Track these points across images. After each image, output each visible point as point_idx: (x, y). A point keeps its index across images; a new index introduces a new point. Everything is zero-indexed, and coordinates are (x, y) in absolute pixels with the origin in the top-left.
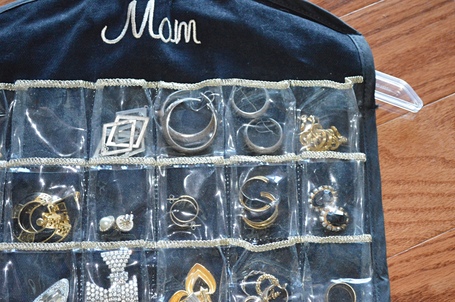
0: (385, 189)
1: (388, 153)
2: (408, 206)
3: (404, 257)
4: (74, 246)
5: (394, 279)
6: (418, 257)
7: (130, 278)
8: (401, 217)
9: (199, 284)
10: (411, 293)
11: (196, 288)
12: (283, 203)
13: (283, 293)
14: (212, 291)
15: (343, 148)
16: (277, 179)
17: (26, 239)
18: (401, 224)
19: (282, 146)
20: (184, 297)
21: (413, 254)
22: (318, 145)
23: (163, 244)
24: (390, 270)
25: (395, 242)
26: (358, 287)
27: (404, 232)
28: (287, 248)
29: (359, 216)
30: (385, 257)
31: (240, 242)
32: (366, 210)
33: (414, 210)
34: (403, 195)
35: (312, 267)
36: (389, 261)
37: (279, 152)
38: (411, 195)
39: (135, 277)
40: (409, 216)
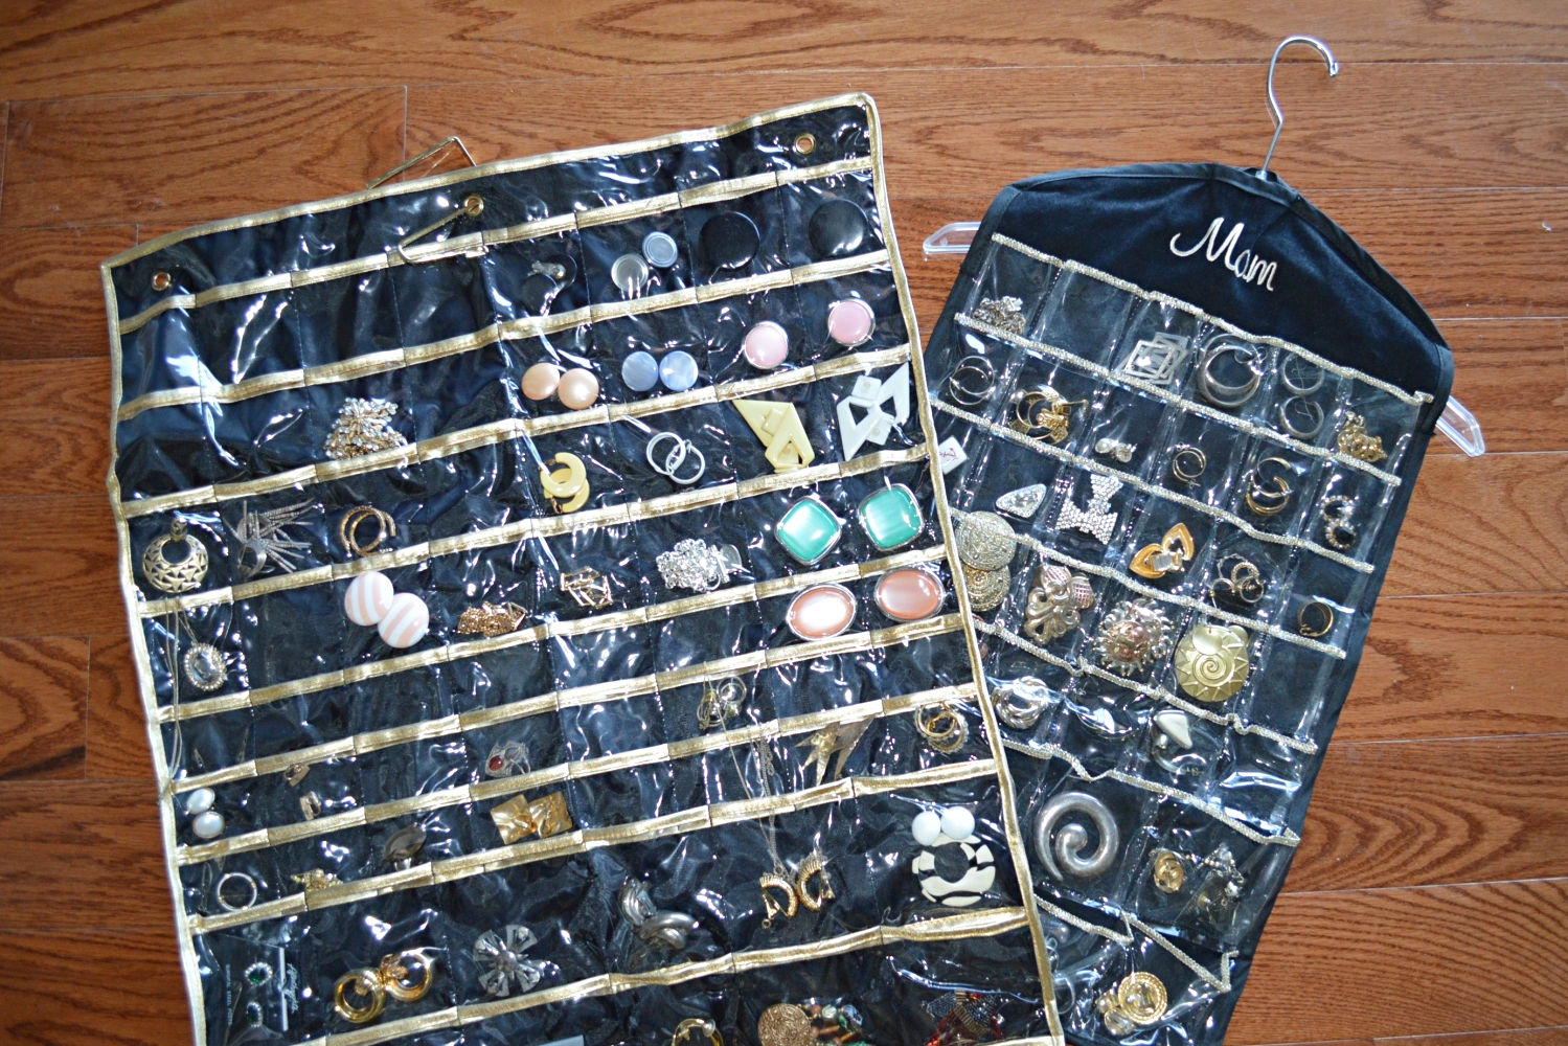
0: (1406, 525)
1: (1424, 487)
2: (1423, 552)
3: (1395, 603)
4: (1064, 455)
5: (1376, 620)
6: (1410, 608)
7: (1111, 511)
8: (1410, 560)
9: (1177, 546)
10: (1387, 641)
11: (1173, 548)
12: (1294, 498)
13: (1258, 590)
14: (1187, 558)
15: (1380, 464)
16: (1300, 470)
17: (1018, 428)
18: (1406, 568)
19: (1317, 436)
20: (1156, 553)
21: (1406, 603)
22: (1355, 450)
23: (1159, 490)
24: (1376, 610)
25: (1393, 584)
26: (1337, 614)
27: (1406, 577)
28: (1281, 546)
29: (1367, 542)
30: (1377, 595)
31: (1237, 521)
32: (1377, 539)
33: (1426, 559)
34: (1421, 539)
35: (1300, 573)
36: (1379, 600)
37: (1309, 442)
38: (1430, 542)
39: (1116, 515)
40: (1419, 564)
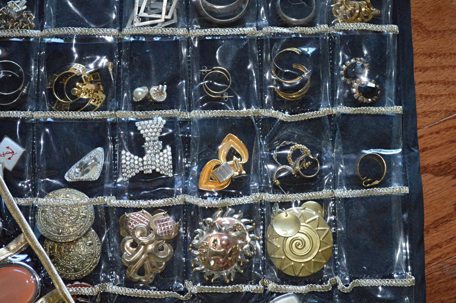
0: (418, 62)
1: (421, 26)
2: (440, 78)
3: (435, 129)
4: (109, 115)
5: (424, 150)
6: (448, 129)
7: (164, 147)
8: (432, 89)
9: (231, 154)
10: (440, 164)
11: (229, 157)
12: (315, 75)
13: (314, 163)
14: (245, 160)
15: (376, 20)
16: (310, 50)
17: (60, 107)
18: (432, 97)
19: (314, 18)
20: (217, 166)
21: (443, 126)
22: (351, 17)
23: (197, 114)
24: (420, 142)
25: (425, 114)
26: (388, 158)
27: (435, 104)
28: (319, 119)
29: (390, 89)
30: (416, 129)
31: (272, 113)
32: (398, 83)
33: (445, 83)
34: (435, 68)
35: (344, 137)
36: (420, 133)
37: (311, 24)
38: (443, 68)
39: (169, 148)
40: (441, 89)
